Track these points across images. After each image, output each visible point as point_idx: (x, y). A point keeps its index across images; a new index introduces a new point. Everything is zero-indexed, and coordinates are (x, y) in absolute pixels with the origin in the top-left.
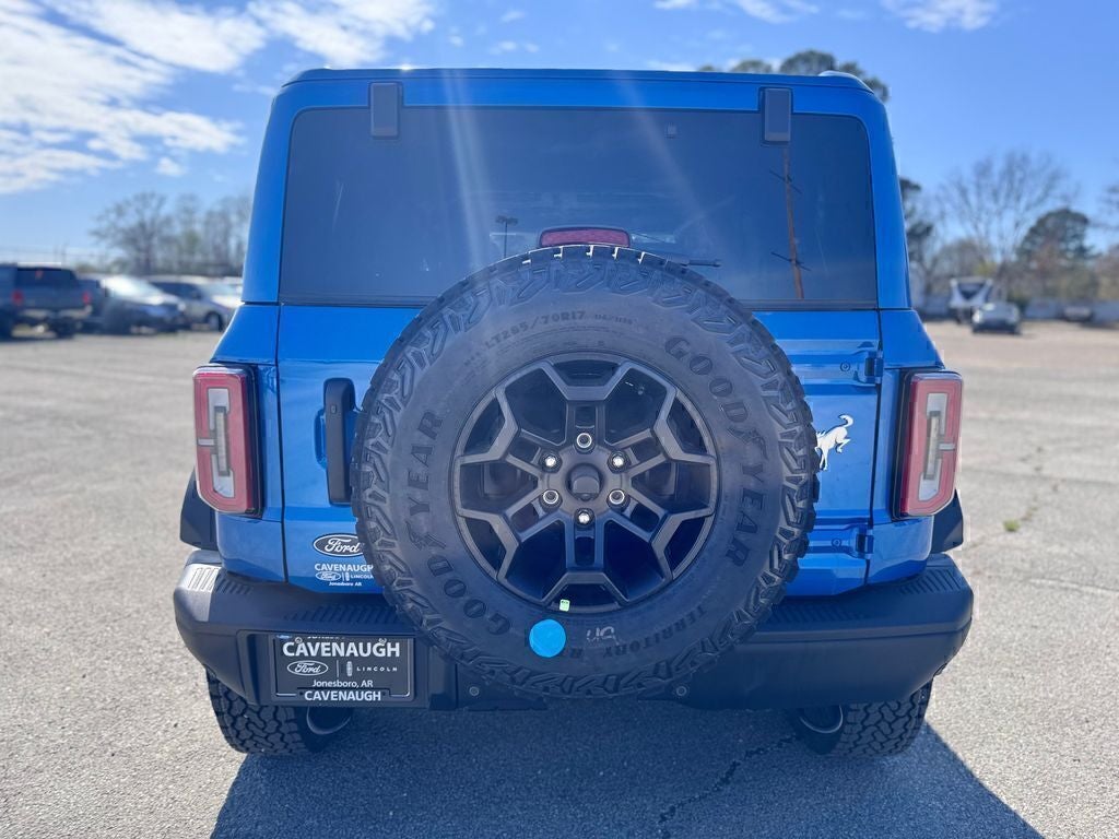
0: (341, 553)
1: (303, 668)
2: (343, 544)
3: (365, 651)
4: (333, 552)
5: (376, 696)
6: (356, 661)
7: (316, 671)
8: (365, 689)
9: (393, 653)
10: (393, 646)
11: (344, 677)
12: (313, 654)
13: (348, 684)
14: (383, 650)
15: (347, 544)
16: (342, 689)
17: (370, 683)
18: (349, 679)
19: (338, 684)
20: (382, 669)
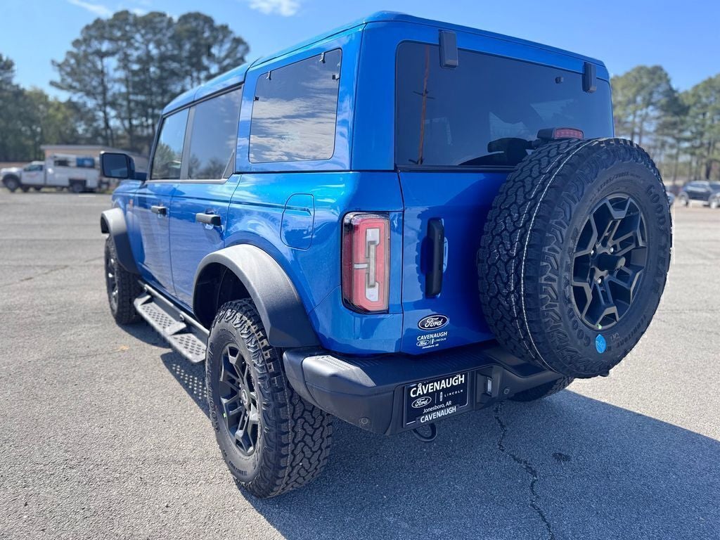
0: (433, 327)
1: (420, 403)
2: (434, 321)
3: (449, 384)
4: (429, 327)
5: (454, 409)
6: (445, 390)
7: (425, 403)
8: (448, 407)
9: (461, 381)
10: (461, 377)
11: (439, 403)
12: (425, 392)
13: (440, 406)
14: (457, 381)
15: (436, 321)
16: (438, 410)
17: (450, 402)
18: (441, 403)
19: (436, 407)
20: (456, 392)
